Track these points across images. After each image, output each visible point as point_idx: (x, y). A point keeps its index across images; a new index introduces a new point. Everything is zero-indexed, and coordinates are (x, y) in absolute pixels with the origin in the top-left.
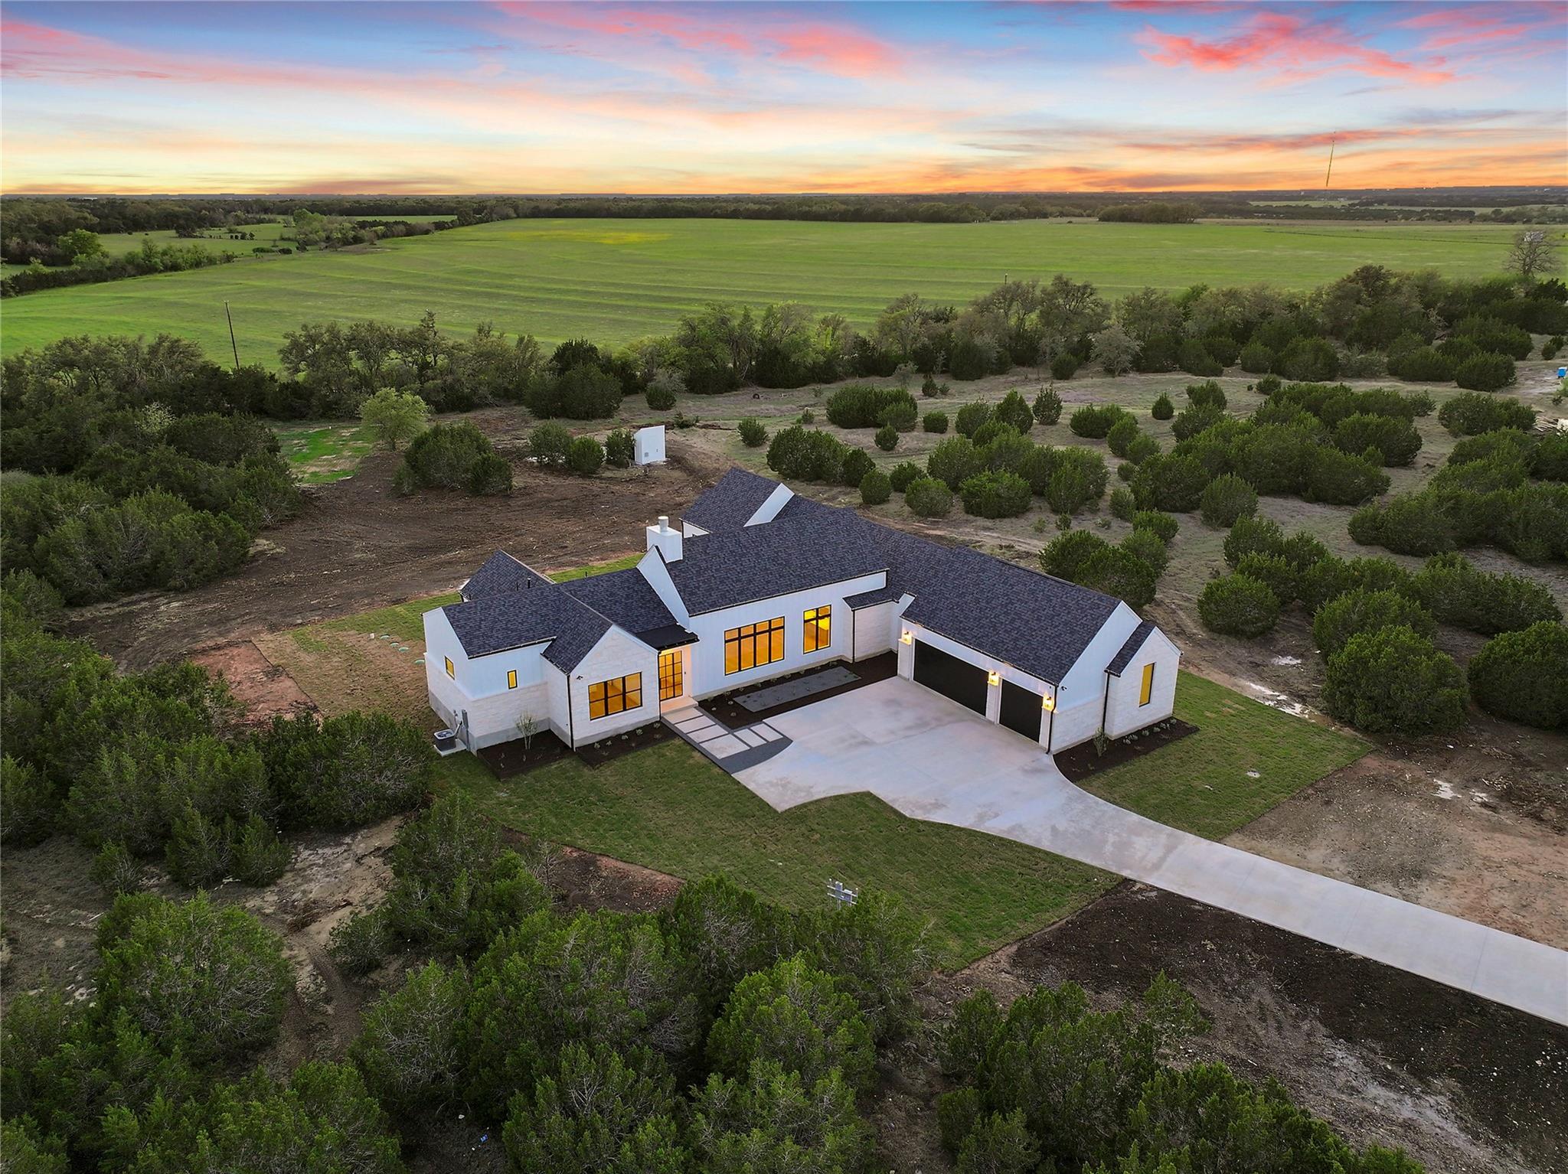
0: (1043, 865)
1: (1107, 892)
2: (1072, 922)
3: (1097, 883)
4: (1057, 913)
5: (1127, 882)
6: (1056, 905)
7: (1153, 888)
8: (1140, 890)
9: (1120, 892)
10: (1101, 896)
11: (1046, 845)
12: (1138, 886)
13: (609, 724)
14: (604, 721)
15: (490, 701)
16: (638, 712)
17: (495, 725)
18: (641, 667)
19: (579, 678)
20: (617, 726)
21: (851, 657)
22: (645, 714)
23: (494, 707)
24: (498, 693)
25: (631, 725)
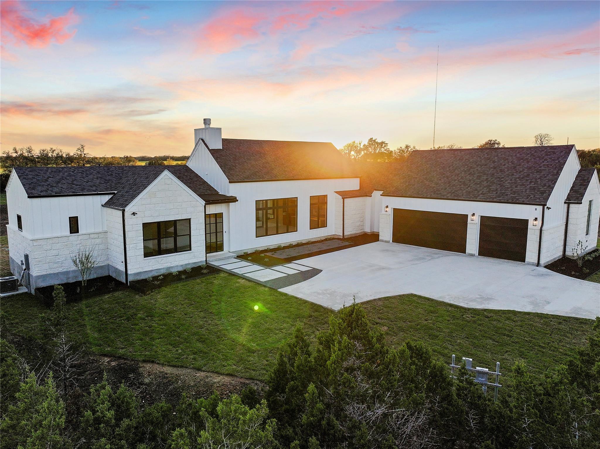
13: (161, 263)
14: (157, 259)
15: (50, 241)
16: (187, 254)
17: (55, 265)
18: (190, 214)
19: (134, 214)
20: (169, 265)
21: (342, 235)
22: (193, 258)
23: (55, 249)
24: (59, 235)
25: (182, 266)
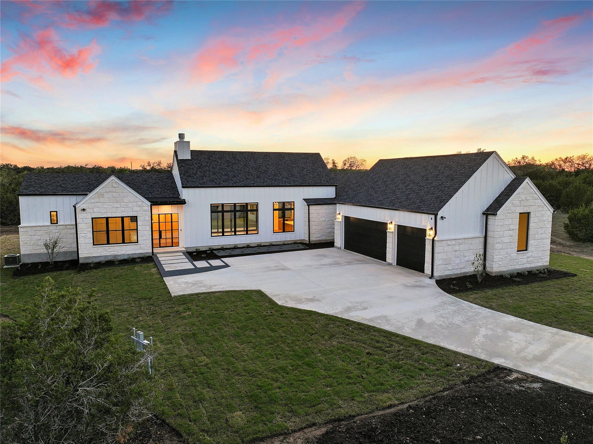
0: (396, 347)
1: (472, 379)
2: (416, 408)
3: (460, 369)
4: (399, 396)
5: (498, 370)
6: (401, 387)
7: (536, 379)
8: (517, 381)
9: (490, 380)
10: (464, 383)
11: (407, 332)
12: (515, 376)
13: (109, 251)
14: (105, 247)
15: (34, 229)
16: (133, 246)
17: (38, 248)
18: (136, 213)
19: (84, 210)
20: (116, 253)
21: (307, 239)
22: (140, 249)
23: (38, 234)
24: (41, 224)
25: (128, 255)
